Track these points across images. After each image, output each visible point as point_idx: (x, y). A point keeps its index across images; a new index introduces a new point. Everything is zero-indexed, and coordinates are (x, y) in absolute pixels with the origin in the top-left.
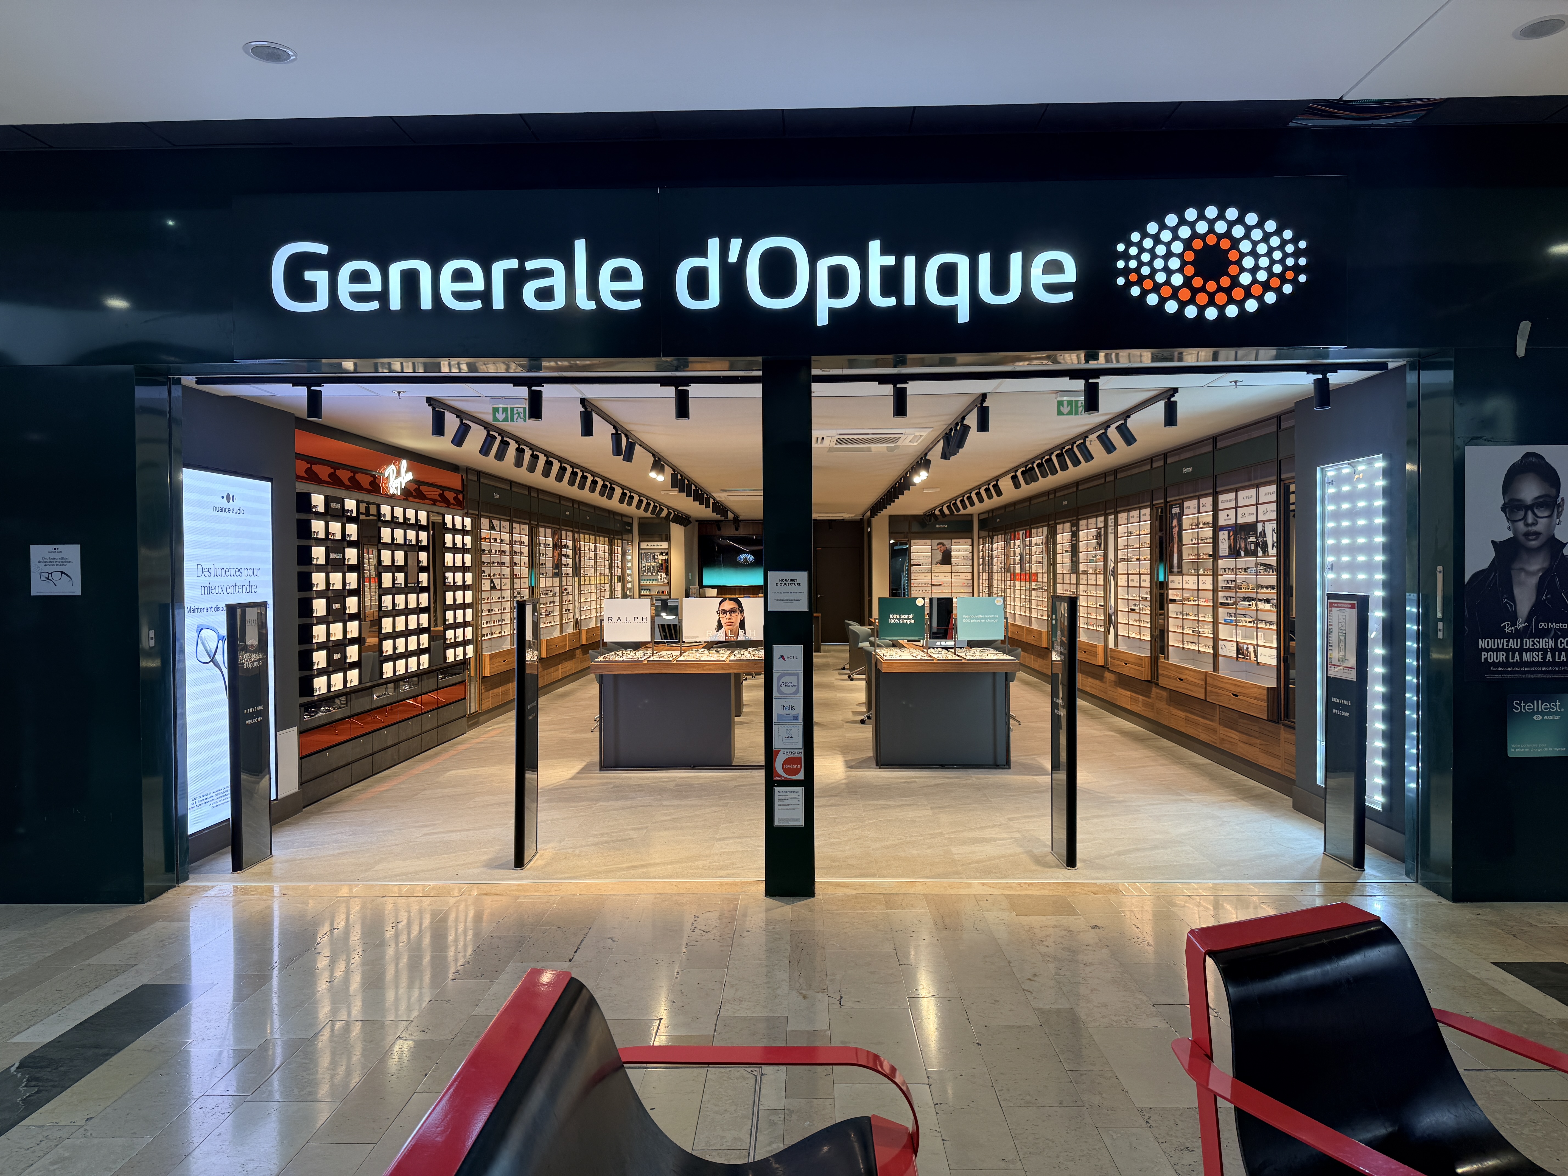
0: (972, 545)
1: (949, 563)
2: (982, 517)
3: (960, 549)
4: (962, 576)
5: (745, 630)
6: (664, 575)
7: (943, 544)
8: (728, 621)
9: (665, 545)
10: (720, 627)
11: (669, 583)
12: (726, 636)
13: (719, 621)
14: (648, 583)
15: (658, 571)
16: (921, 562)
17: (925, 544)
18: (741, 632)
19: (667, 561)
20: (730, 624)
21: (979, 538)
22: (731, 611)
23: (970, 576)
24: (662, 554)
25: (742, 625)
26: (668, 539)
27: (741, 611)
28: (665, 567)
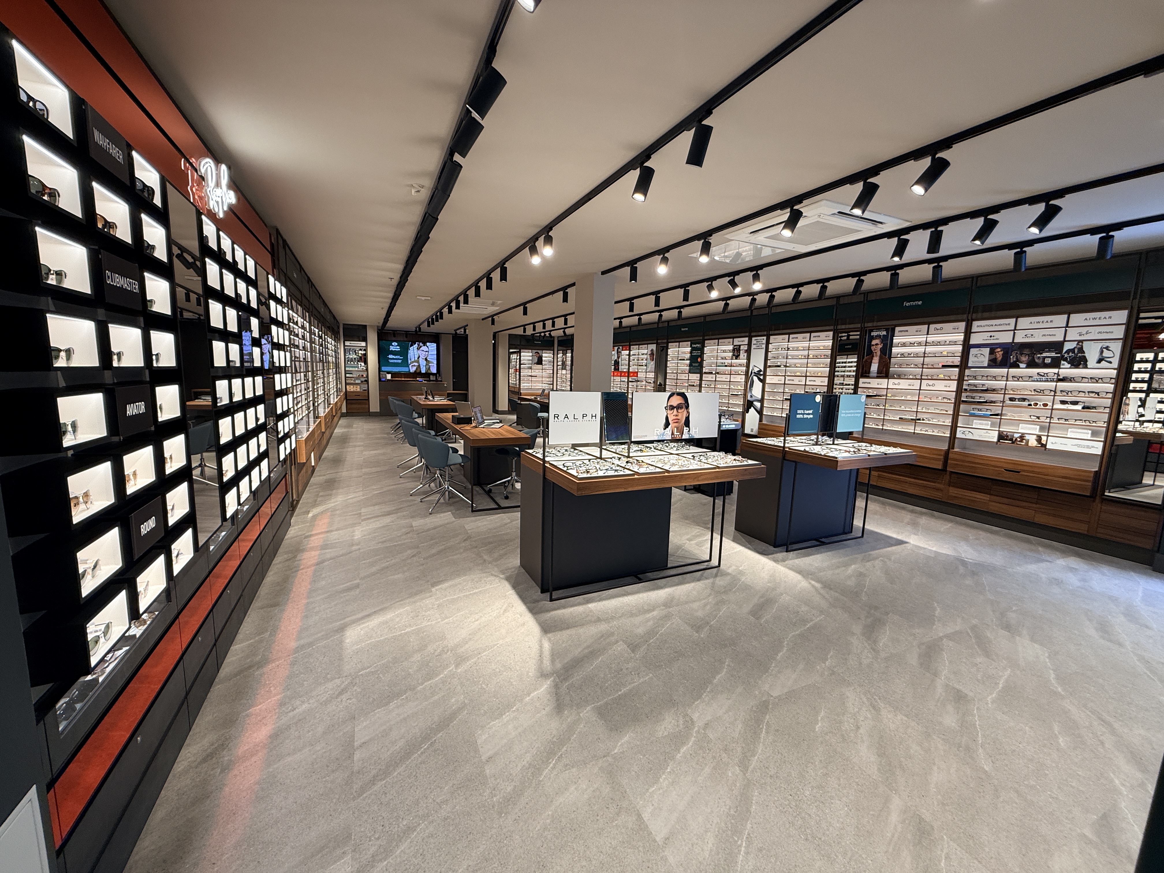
0: (554, 354)
1: (541, 364)
2: (560, 339)
3: (547, 356)
4: (548, 371)
5: (689, 427)
6: (363, 364)
7: (538, 353)
8: (675, 418)
9: (363, 344)
10: (667, 425)
11: (367, 370)
12: (673, 434)
13: (667, 418)
14: (351, 369)
15: (358, 361)
16: (526, 362)
17: (529, 352)
18: (686, 429)
19: (365, 355)
20: (677, 421)
21: (558, 351)
22: (679, 407)
23: (552, 372)
24: (361, 350)
25: (687, 423)
26: (365, 340)
27: (687, 407)
28: (364, 359)
